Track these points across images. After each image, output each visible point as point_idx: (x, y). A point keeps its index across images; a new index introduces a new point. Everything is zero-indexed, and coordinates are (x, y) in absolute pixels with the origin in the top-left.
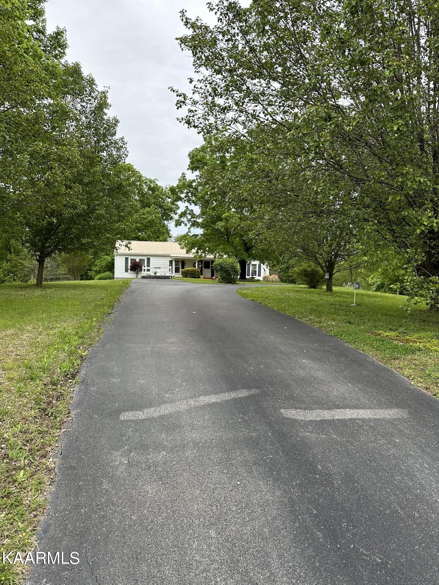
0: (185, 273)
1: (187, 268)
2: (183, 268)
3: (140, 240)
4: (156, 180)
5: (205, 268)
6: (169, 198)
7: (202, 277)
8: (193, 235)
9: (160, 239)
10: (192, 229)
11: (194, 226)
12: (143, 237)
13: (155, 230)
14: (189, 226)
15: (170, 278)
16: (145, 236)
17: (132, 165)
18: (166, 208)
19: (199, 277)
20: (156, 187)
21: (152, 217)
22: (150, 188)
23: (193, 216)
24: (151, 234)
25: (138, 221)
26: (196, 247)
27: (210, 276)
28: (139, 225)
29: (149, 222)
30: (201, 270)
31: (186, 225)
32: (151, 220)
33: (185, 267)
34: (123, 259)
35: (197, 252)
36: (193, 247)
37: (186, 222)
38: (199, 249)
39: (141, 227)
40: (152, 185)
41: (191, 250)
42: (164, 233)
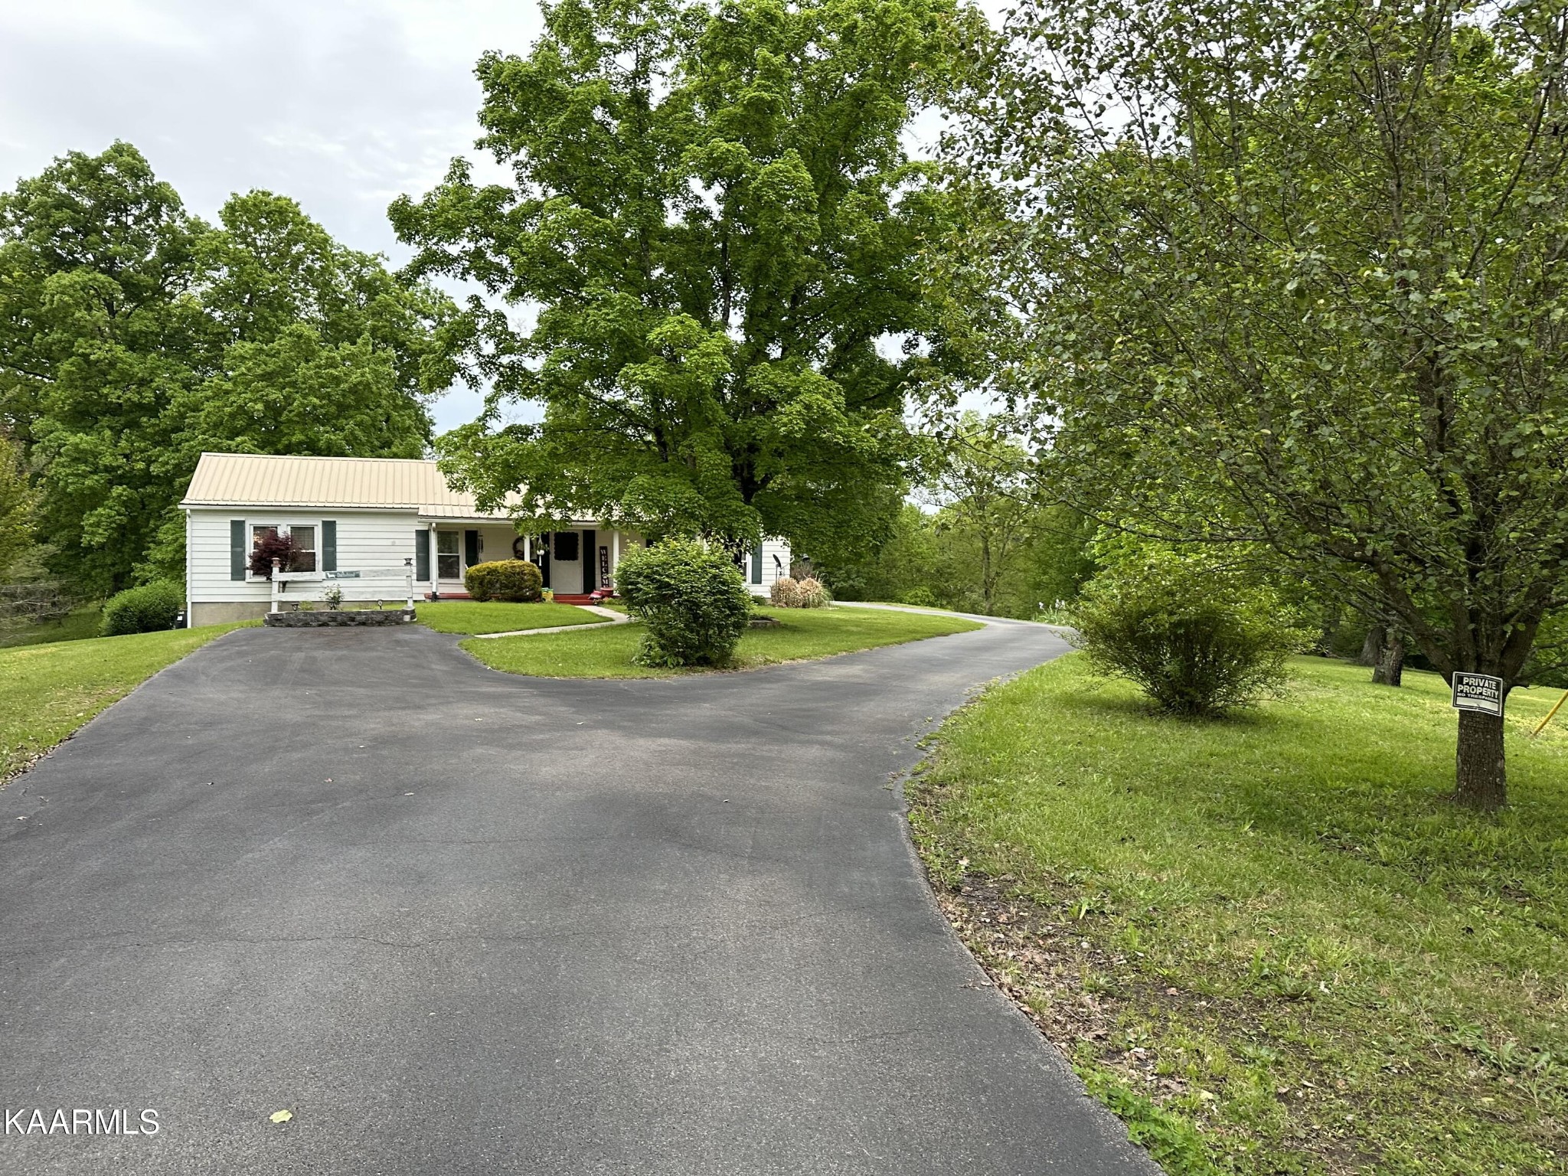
0: (481, 583)
1: (493, 562)
2: (472, 560)
3: (319, 455)
4: (380, 259)
5: (558, 557)
6: (426, 317)
7: (548, 594)
8: (510, 430)
9: (394, 449)
10: (504, 403)
11: (510, 389)
12: (329, 442)
13: (374, 419)
14: (488, 386)
15: (407, 618)
16: (337, 438)
17: (294, 202)
18: (414, 347)
19: (537, 598)
20: (381, 280)
21: (363, 375)
22: (362, 285)
23: (507, 342)
24: (358, 433)
25: (311, 387)
26: (521, 481)
27: (577, 588)
28: (315, 400)
29: (354, 390)
30: (545, 569)
31: (473, 382)
32: (360, 383)
33: (481, 556)
34: (223, 528)
35: (529, 505)
36: (508, 481)
37: (476, 371)
38: (534, 490)
39: (322, 407)
40: (368, 273)
41: (502, 495)
42: (408, 430)
